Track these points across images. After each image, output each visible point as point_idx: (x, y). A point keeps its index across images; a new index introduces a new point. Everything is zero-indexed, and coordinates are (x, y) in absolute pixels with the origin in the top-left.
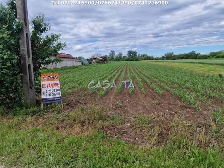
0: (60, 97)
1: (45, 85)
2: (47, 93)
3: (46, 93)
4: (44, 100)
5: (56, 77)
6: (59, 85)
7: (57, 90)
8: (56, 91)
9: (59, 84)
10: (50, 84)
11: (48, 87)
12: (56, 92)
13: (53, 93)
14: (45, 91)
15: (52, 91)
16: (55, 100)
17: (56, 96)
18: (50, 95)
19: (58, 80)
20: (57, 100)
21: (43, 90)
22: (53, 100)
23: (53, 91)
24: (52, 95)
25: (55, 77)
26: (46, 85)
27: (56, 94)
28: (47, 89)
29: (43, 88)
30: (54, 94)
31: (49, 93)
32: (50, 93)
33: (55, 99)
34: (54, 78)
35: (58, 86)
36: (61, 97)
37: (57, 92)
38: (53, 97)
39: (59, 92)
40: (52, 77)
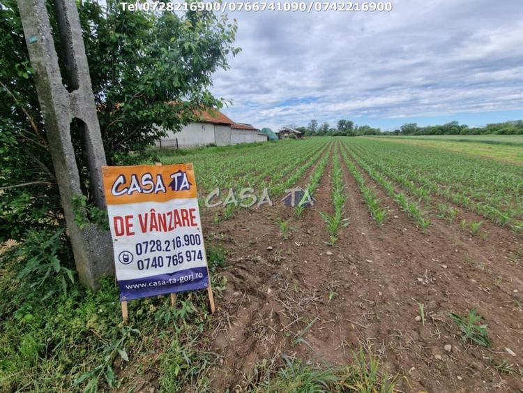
0: (203, 270)
1: (130, 221)
2: (142, 257)
3: (137, 258)
4: (128, 287)
5: (185, 179)
6: (197, 221)
7: (189, 239)
8: (183, 242)
9: (196, 213)
10: (153, 215)
11: (144, 230)
12: (183, 249)
13: (168, 254)
14: (133, 250)
15: (164, 246)
16: (178, 283)
17: (186, 265)
18: (157, 263)
19: (192, 197)
20: (189, 282)
21: (121, 245)
22: (169, 285)
23: (171, 247)
24: (166, 261)
25: (180, 179)
26: (134, 221)
27: (184, 255)
28: (140, 237)
29: (118, 234)
30: (175, 260)
31: (151, 255)
32: (157, 254)
33: (182, 278)
34: (172, 184)
35: (195, 221)
36: (205, 268)
37: (190, 248)
38: (172, 269)
39: (196, 248)
40: (159, 182)
